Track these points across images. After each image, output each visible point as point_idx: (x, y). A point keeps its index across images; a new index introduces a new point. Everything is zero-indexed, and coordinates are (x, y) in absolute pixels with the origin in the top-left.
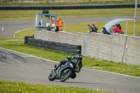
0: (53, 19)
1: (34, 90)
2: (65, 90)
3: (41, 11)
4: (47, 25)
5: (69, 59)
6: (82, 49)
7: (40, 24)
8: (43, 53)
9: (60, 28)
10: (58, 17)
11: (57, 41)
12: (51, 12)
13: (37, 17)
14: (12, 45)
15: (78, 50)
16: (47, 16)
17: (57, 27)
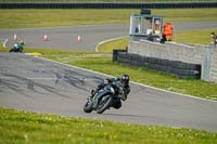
0: (158, 22)
1: (127, 133)
2: (175, 134)
3: (139, 11)
4: (148, 32)
5: (110, 81)
6: (203, 70)
7: (137, 30)
8: (142, 75)
9: (168, 38)
10: (165, 20)
11: (163, 57)
12: (154, 12)
13: (132, 19)
14: (93, 63)
15: (196, 72)
16: (147, 18)
17: (164, 36)
